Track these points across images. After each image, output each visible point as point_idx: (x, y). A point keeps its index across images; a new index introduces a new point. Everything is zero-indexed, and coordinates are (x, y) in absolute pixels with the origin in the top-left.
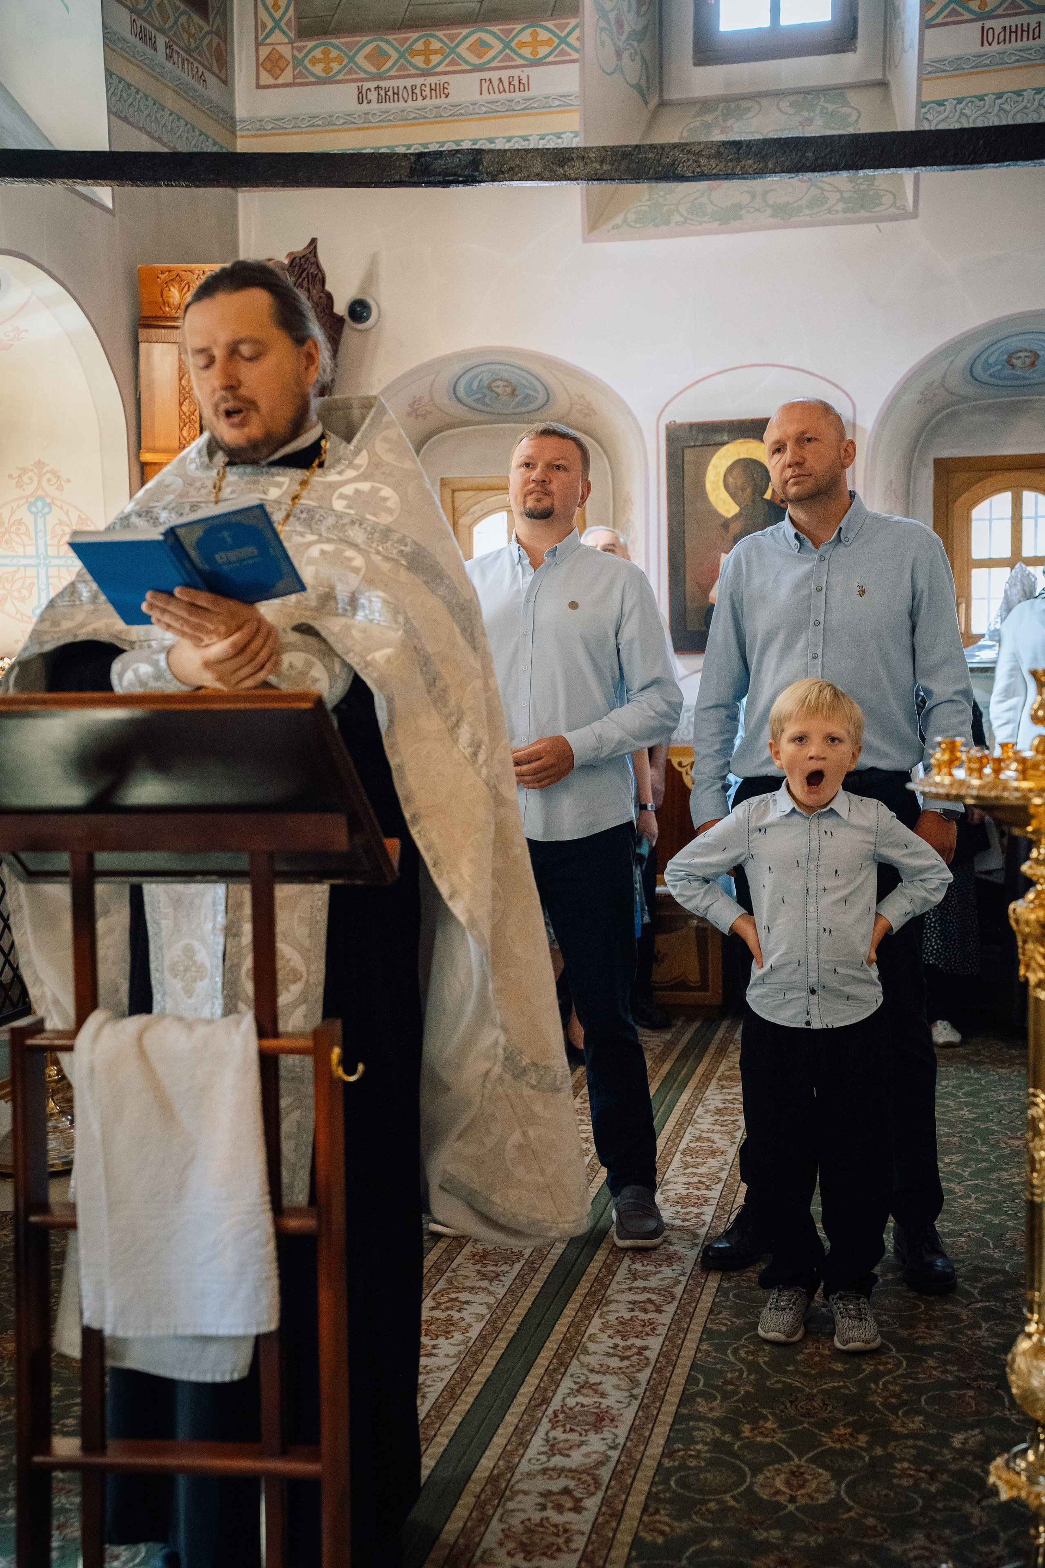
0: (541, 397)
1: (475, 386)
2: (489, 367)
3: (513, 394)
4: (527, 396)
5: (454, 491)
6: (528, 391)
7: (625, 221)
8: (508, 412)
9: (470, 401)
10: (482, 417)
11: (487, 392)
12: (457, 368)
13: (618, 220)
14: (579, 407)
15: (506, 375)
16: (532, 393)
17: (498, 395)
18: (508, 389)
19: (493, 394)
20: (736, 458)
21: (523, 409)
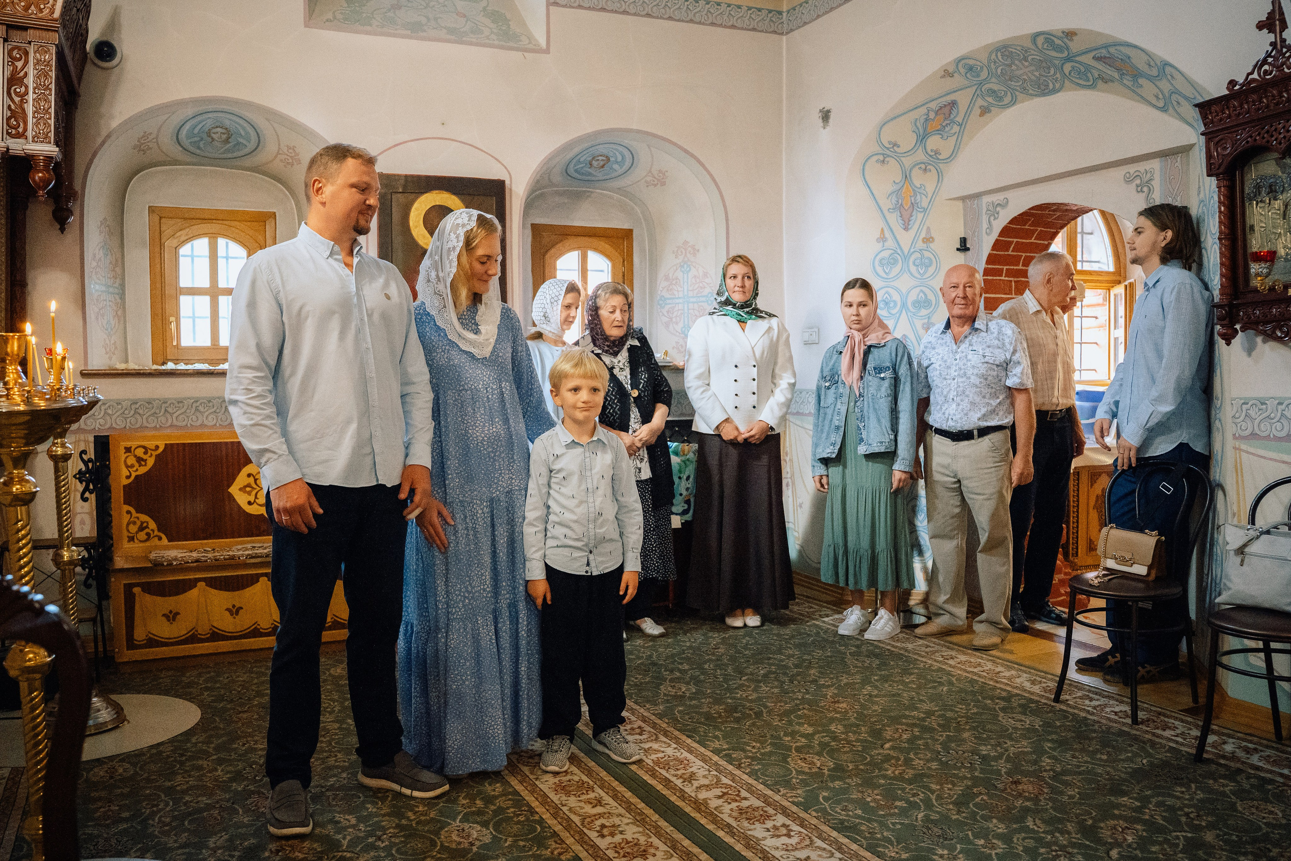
0: (251, 146)
1: (196, 131)
2: (215, 115)
3: (227, 141)
4: (238, 143)
5: (161, 218)
6: (241, 140)
7: (335, 17)
8: (216, 156)
9: (186, 143)
10: (188, 159)
11: (205, 136)
12: (190, 111)
13: (330, 16)
14: (283, 157)
15: (227, 123)
16: (244, 142)
17: (213, 139)
18: (224, 136)
19: (210, 140)
20: (433, 204)
21: (230, 155)
